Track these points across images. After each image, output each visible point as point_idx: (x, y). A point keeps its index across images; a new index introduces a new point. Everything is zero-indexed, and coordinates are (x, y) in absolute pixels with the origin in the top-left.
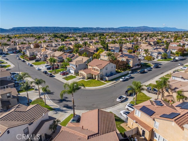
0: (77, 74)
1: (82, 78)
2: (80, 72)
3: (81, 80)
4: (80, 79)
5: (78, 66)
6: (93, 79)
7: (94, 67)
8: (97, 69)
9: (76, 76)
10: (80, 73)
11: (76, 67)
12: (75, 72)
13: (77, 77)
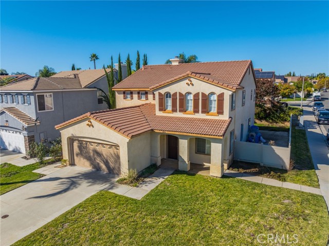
0: (46, 152)
1: (86, 176)
2: (66, 134)
3: (86, 191)
4: (72, 183)
5: (49, 101)
6: (177, 172)
7: (172, 89)
8: (206, 99)
9: (42, 163)
10: (71, 140)
11: (41, 105)
12: (31, 140)
13: (48, 171)
